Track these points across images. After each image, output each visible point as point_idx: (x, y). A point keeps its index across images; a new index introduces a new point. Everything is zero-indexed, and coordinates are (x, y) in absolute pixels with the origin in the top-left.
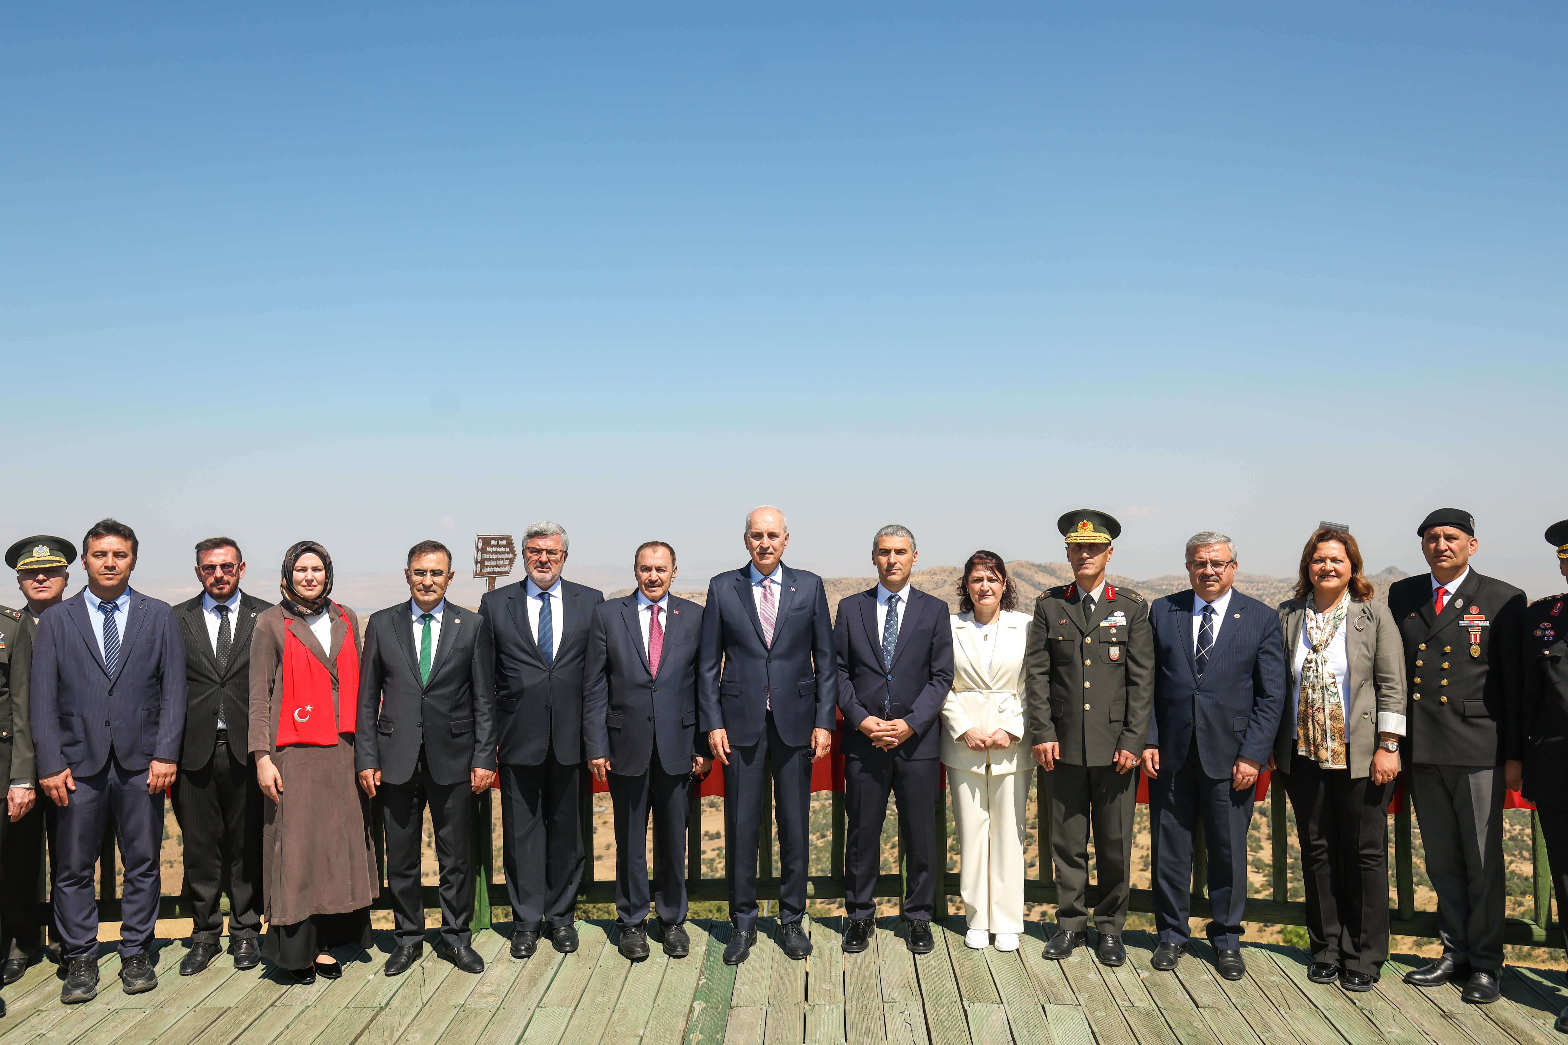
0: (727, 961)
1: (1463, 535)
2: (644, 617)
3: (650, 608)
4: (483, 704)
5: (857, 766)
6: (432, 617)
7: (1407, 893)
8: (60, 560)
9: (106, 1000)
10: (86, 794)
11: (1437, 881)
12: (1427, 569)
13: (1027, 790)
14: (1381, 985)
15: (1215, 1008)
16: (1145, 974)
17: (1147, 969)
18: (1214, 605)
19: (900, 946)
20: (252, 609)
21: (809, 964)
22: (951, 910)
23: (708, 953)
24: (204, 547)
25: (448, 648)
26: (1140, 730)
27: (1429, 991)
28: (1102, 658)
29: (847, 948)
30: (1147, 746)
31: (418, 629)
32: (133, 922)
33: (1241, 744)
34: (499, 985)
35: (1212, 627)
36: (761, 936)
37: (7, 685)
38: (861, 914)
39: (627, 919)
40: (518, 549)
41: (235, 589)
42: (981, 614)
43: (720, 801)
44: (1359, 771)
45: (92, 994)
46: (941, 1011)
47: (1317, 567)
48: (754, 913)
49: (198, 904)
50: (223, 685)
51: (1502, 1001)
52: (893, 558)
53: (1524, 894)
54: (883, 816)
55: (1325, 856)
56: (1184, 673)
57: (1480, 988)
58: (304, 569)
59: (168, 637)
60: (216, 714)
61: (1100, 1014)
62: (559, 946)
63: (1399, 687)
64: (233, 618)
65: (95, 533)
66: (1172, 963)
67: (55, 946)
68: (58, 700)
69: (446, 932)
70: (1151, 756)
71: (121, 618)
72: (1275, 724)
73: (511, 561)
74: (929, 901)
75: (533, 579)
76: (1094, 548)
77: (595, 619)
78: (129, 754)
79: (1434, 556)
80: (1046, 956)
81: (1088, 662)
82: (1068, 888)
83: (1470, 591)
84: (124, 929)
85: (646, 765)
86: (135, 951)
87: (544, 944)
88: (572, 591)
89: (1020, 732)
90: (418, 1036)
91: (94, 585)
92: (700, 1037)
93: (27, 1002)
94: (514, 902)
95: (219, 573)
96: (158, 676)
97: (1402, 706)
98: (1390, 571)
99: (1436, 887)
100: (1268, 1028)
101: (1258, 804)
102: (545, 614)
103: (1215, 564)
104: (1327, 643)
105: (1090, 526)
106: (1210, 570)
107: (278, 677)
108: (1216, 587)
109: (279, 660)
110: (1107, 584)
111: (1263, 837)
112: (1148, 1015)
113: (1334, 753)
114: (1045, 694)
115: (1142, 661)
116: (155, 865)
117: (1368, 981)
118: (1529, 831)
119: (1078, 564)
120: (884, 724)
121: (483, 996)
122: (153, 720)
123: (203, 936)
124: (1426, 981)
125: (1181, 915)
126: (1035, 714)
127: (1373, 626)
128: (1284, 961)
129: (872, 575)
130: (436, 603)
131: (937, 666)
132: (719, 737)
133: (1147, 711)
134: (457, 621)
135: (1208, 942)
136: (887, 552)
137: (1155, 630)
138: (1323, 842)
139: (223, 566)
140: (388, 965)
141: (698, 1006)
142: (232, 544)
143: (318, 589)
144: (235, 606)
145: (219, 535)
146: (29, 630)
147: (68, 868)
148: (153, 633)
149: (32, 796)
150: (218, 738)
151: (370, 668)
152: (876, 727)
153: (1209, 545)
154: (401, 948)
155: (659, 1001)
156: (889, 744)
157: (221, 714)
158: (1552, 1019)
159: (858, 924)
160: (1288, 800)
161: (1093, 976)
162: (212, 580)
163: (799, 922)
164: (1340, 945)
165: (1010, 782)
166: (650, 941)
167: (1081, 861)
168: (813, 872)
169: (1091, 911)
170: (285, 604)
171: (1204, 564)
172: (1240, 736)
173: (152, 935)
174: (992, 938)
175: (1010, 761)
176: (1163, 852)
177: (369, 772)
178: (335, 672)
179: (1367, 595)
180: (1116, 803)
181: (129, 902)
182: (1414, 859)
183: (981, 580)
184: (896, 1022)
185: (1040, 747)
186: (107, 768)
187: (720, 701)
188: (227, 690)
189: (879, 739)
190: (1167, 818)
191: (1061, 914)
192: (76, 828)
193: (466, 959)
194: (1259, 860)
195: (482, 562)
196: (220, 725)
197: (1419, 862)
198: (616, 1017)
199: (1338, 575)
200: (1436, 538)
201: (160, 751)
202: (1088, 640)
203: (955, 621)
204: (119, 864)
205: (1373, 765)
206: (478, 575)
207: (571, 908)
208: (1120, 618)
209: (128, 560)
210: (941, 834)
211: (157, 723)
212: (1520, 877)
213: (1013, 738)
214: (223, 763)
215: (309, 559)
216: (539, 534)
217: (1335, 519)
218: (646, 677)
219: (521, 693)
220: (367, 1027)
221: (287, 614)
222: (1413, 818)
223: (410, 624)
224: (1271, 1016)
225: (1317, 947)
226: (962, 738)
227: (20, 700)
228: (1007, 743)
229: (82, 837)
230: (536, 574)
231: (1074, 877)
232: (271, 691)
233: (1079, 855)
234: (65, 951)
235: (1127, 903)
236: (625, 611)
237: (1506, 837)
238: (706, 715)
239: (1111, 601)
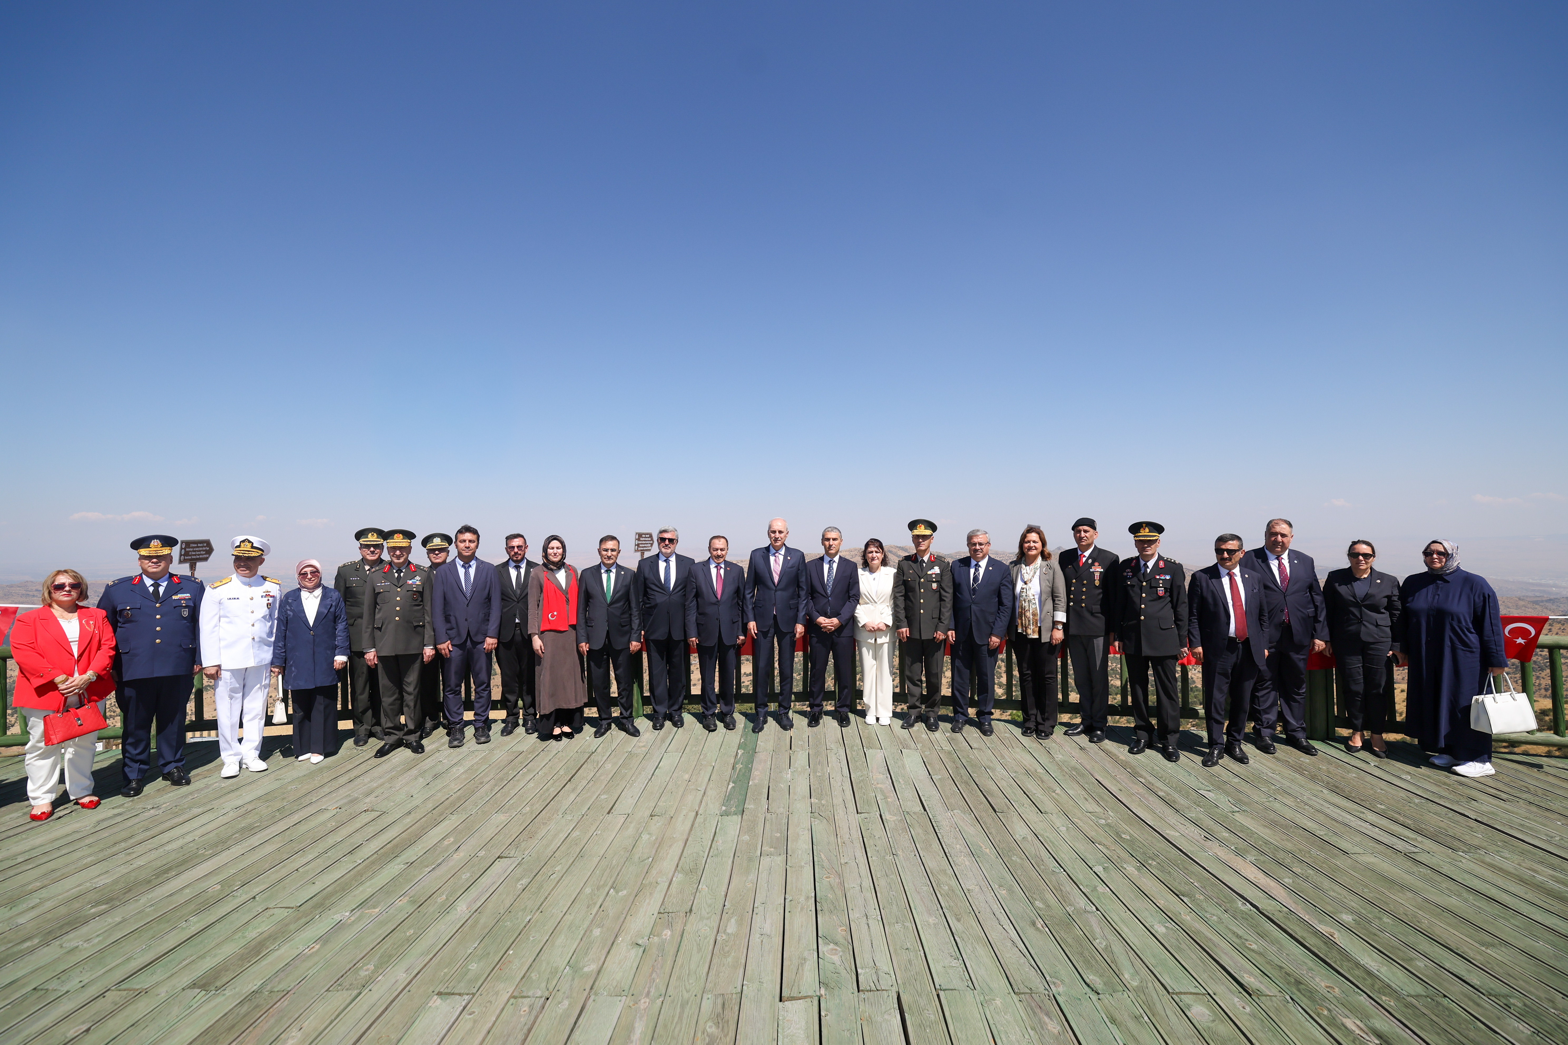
0: (754, 731)
1: (1091, 530)
2: (714, 571)
3: (716, 567)
4: (635, 612)
5: (815, 640)
6: (611, 571)
7: (1066, 695)
8: (446, 544)
9: (468, 746)
10: (457, 653)
11: (1080, 690)
12: (1076, 546)
13: (894, 652)
14: (1054, 736)
15: (980, 749)
16: (948, 735)
17: (949, 732)
18: (980, 563)
19: (835, 723)
20: (532, 567)
21: (792, 732)
22: (859, 707)
23: (745, 727)
24: (509, 538)
25: (619, 585)
26: (946, 622)
27: (1074, 738)
28: (928, 589)
29: (810, 725)
30: (949, 630)
31: (604, 577)
32: (479, 712)
33: (992, 628)
34: (647, 743)
35: (979, 574)
36: (770, 719)
37: (422, 601)
38: (816, 709)
39: (706, 713)
40: (655, 538)
41: (523, 558)
42: (872, 568)
43: (750, 657)
44: (1045, 639)
45: (462, 743)
46: (854, 753)
47: (1026, 545)
48: (766, 708)
49: (508, 704)
50: (518, 602)
51: (1107, 741)
52: (831, 542)
53: (1116, 694)
54: (826, 664)
55: (1030, 679)
56: (966, 594)
57: (1097, 736)
58: (553, 548)
59: (493, 580)
60: (515, 616)
61: (927, 753)
62: (675, 725)
63: (1063, 600)
64: (523, 571)
65: (461, 531)
66: (961, 729)
67: (445, 722)
68: (444, 609)
69: (622, 718)
70: (951, 634)
71: (472, 571)
72: (1008, 618)
73: (652, 544)
74: (848, 703)
75: (662, 553)
76: (925, 537)
77: (690, 572)
78: (476, 634)
79: (1079, 540)
80: (903, 727)
81: (922, 590)
82: (913, 695)
83: (1094, 556)
84: (475, 714)
85: (716, 640)
86: (480, 724)
87: (668, 724)
88: (680, 559)
89: (890, 623)
90: (610, 765)
91: (460, 555)
92: (741, 766)
93: (434, 746)
94: (654, 704)
95: (516, 550)
96: (489, 598)
97: (1065, 609)
98: (1059, 548)
99: (1080, 692)
100: (1004, 758)
101: (1000, 656)
102: (667, 569)
103: (980, 544)
104: (1031, 580)
105: (923, 527)
106: (978, 547)
107: (541, 599)
108: (981, 555)
109: (542, 591)
110: (931, 554)
111: (1003, 672)
112: (949, 753)
113: (1034, 632)
114: (902, 606)
115: (947, 589)
116: (489, 685)
117: (1049, 734)
118: (1119, 666)
119: (917, 545)
120: (827, 620)
121: (639, 747)
122: (486, 619)
123: (511, 718)
124: (1074, 733)
125: (964, 707)
126: (898, 615)
127: (1051, 572)
128: (1011, 727)
129: (821, 551)
130: (612, 564)
131: (852, 593)
132: (752, 625)
133: (949, 613)
134: (623, 573)
135: (977, 719)
136: (828, 540)
137: (953, 575)
138: (1029, 672)
139: (518, 547)
140: (596, 733)
141: (740, 752)
142: (522, 536)
143: (560, 557)
144: (523, 565)
145: (516, 533)
146: (432, 576)
147: (449, 686)
148: (486, 579)
149: (434, 652)
150: (516, 627)
151: (583, 595)
152: (824, 622)
153: (977, 536)
154: (602, 725)
155: (722, 750)
156: (830, 629)
157: (518, 616)
158: (1127, 748)
159: (815, 714)
160: (1014, 654)
161: (924, 736)
162: (513, 553)
163: (788, 713)
164: (1036, 719)
165: (886, 647)
166: (717, 722)
167: (919, 683)
168: (795, 690)
169: (923, 707)
170: (544, 565)
171: (975, 544)
172: (992, 624)
173: (488, 717)
174: (878, 719)
175: (886, 637)
176: (956, 678)
177: (583, 644)
178: (567, 596)
179: (1049, 558)
180: (935, 656)
181: (477, 702)
182: (1069, 680)
183: (872, 552)
184: (833, 759)
185: (900, 630)
186: (466, 640)
187: (753, 608)
188: (520, 604)
189: (825, 627)
190: (958, 663)
191: (909, 708)
192: (453, 668)
193: (632, 730)
194: (1001, 682)
195: (638, 545)
196: (517, 621)
197: (1071, 681)
198: (702, 757)
199: (1036, 549)
200: (1080, 531)
201: (490, 633)
202: (922, 580)
203: (860, 571)
204: (473, 685)
205: (1051, 636)
206: (636, 551)
207: (680, 708)
208: (937, 570)
209: (475, 544)
210: (854, 674)
211: (488, 620)
212: (1115, 686)
213: (887, 626)
214: (518, 638)
215: (555, 543)
216: (665, 531)
217: (1034, 523)
218: (715, 600)
219: (656, 605)
220: (586, 761)
221: (545, 569)
222: (1069, 661)
223: (601, 574)
224: (1005, 752)
225: (1026, 720)
226: (863, 626)
227: (428, 608)
228: (884, 628)
229: (456, 673)
230: (663, 550)
231: (916, 690)
232: (538, 605)
233: (918, 681)
234: (449, 724)
235: (940, 702)
236: (704, 568)
237: (1109, 669)
238: (747, 615)
239: (933, 562)
